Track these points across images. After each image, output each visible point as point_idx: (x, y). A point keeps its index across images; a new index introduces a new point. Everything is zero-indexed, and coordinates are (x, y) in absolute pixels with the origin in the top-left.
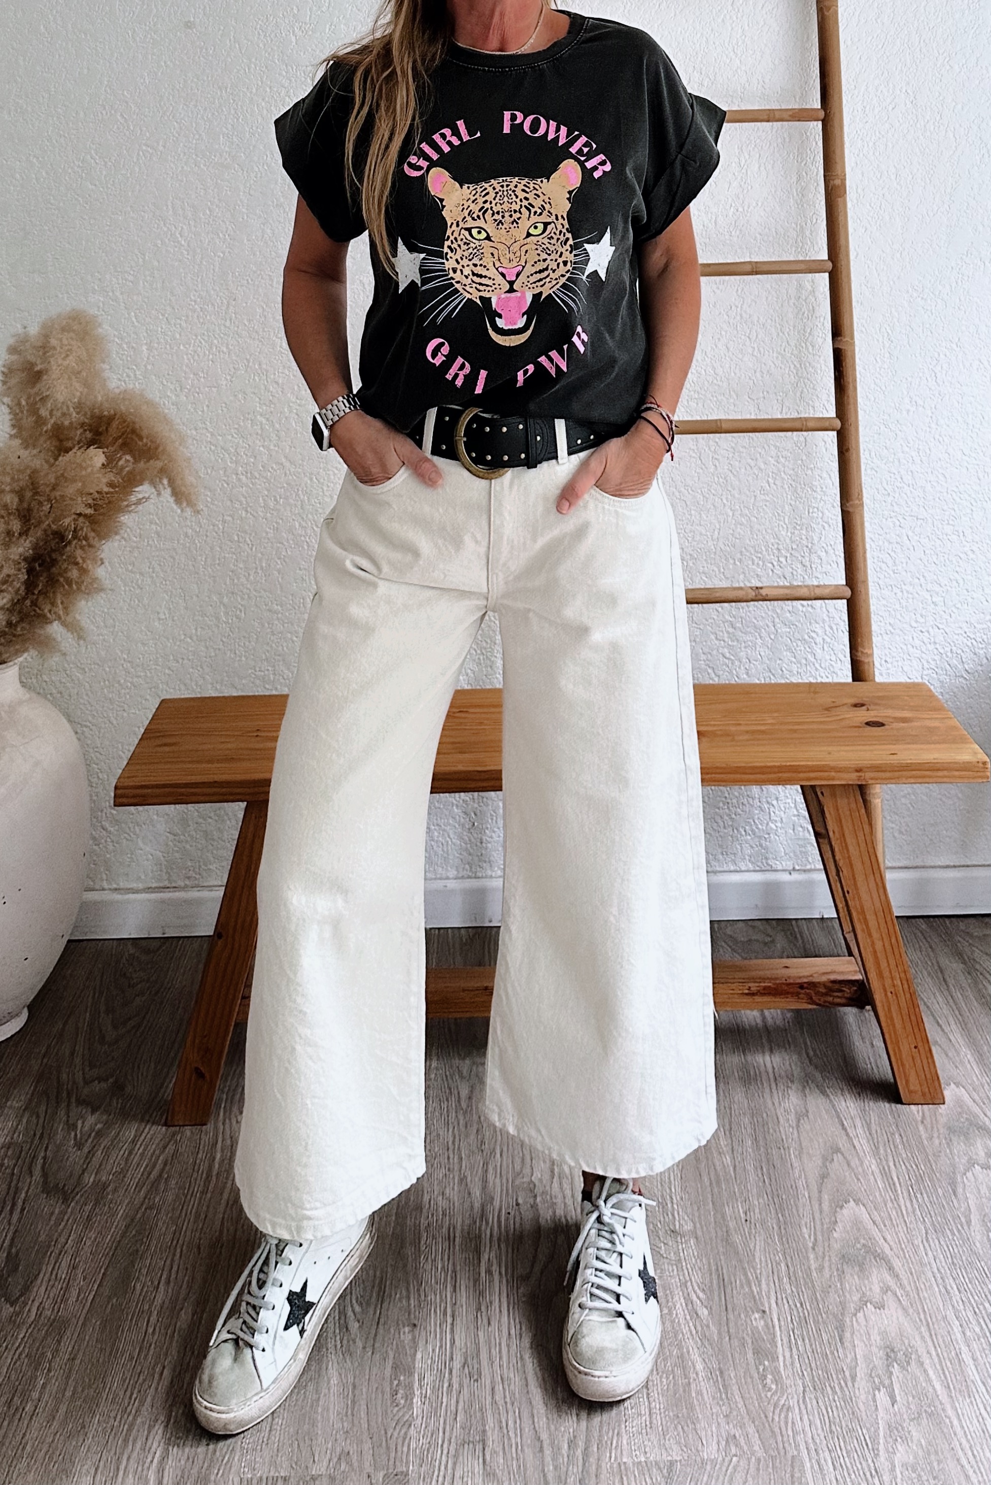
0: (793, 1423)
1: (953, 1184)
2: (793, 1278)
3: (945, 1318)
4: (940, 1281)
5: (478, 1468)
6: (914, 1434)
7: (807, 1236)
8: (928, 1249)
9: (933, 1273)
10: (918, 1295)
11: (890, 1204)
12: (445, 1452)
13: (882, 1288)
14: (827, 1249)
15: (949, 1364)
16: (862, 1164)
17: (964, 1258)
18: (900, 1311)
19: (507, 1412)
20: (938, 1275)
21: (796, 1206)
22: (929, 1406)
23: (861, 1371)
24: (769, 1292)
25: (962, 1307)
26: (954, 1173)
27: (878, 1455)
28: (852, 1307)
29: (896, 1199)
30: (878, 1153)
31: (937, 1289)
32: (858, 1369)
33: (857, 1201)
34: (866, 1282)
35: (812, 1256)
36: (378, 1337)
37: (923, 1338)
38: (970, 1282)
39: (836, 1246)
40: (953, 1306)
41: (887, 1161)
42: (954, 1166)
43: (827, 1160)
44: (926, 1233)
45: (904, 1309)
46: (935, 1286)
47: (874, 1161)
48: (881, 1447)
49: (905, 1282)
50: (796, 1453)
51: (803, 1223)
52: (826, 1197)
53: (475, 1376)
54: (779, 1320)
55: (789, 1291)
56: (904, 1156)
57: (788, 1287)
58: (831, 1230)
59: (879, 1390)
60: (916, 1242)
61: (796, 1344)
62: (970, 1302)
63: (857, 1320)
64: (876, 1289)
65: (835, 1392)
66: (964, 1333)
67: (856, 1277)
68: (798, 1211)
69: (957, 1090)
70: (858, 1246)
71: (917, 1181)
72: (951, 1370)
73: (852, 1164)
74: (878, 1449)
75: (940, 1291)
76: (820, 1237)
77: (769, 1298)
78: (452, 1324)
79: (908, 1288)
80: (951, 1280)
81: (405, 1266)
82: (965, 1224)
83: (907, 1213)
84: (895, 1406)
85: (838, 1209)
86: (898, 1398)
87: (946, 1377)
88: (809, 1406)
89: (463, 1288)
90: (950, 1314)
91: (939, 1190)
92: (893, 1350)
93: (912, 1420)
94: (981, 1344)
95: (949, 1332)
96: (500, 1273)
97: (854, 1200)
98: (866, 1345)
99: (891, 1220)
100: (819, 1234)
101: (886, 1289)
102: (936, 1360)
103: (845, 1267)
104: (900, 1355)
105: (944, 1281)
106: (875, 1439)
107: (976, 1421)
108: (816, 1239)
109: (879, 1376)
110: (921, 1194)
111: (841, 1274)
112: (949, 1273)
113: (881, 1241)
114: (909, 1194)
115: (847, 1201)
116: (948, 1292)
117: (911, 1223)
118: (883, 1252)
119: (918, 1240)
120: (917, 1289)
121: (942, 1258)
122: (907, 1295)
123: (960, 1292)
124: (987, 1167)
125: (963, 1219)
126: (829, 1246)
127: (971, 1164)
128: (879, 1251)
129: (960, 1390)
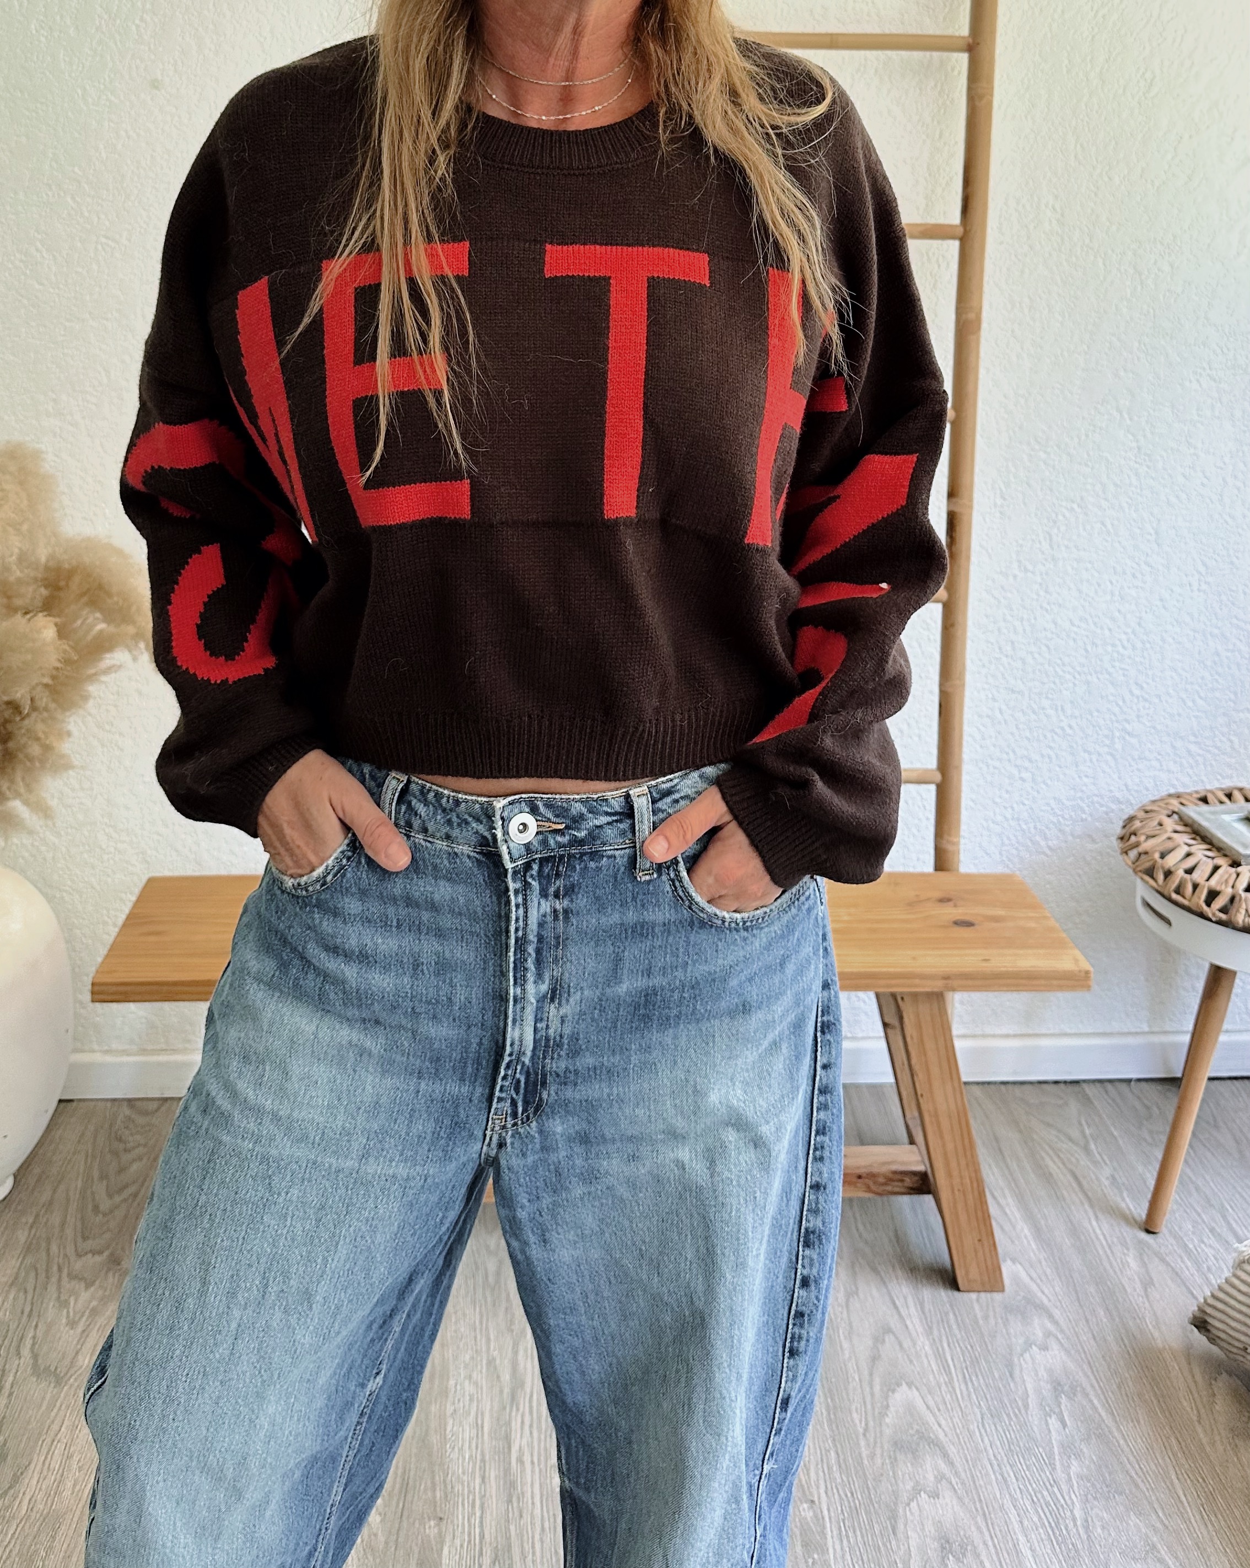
1: (1010, 1366)
2: (843, 1466)
3: (1002, 1507)
4: (996, 1467)
7: (857, 1422)
8: (984, 1434)
9: (989, 1459)
10: (974, 1482)
11: (944, 1387)
13: (936, 1477)
14: (878, 1434)
15: (1006, 1556)
16: (915, 1344)
17: (1022, 1445)
18: (955, 1502)
20: (994, 1461)
21: (846, 1389)
24: (818, 1480)
25: (1019, 1495)
26: (1011, 1354)
28: (905, 1497)
29: (951, 1380)
30: (931, 1333)
31: (993, 1477)
32: (912, 1561)
33: (910, 1385)
34: (921, 1471)
35: (862, 1443)
37: (979, 1528)
38: (1029, 1469)
39: (888, 1432)
40: (1010, 1494)
41: (941, 1341)
42: (1010, 1347)
43: (878, 1340)
44: (982, 1419)
45: (960, 1499)
46: (991, 1473)
47: (927, 1342)
49: (961, 1470)
51: (853, 1407)
52: (877, 1381)
54: (829, 1510)
55: (839, 1480)
56: (959, 1336)
57: (837, 1475)
58: (883, 1415)
60: (971, 1427)
61: (847, 1537)
62: (1028, 1490)
63: (910, 1510)
64: (930, 1476)
66: (1021, 1522)
67: (909, 1465)
68: (848, 1394)
69: (1014, 1267)
70: (911, 1432)
71: (972, 1362)
72: (1008, 1561)
73: (905, 1345)
75: (997, 1479)
76: (871, 1424)
77: (818, 1488)
79: (963, 1475)
80: (1008, 1467)
82: (1022, 1408)
83: (963, 1398)
85: (890, 1394)
90: (1008, 1504)
91: (996, 1373)
92: (948, 1542)
94: (1040, 1534)
95: (1005, 1521)
97: (907, 1384)
98: (920, 1538)
99: (945, 1404)
100: (870, 1419)
101: (941, 1477)
102: (993, 1551)
103: (898, 1454)
104: (955, 1547)
105: (1001, 1468)
108: (866, 1425)
110: (977, 1376)
111: (894, 1462)
112: (1005, 1458)
113: (936, 1427)
114: (964, 1377)
115: (899, 1385)
116: (1005, 1481)
117: (966, 1406)
118: (937, 1437)
119: (973, 1427)
120: (973, 1477)
121: (998, 1443)
122: (963, 1483)
123: (1017, 1480)
124: (1044, 1348)
125: (1020, 1403)
126: (881, 1432)
127: (1028, 1345)
128: (933, 1437)
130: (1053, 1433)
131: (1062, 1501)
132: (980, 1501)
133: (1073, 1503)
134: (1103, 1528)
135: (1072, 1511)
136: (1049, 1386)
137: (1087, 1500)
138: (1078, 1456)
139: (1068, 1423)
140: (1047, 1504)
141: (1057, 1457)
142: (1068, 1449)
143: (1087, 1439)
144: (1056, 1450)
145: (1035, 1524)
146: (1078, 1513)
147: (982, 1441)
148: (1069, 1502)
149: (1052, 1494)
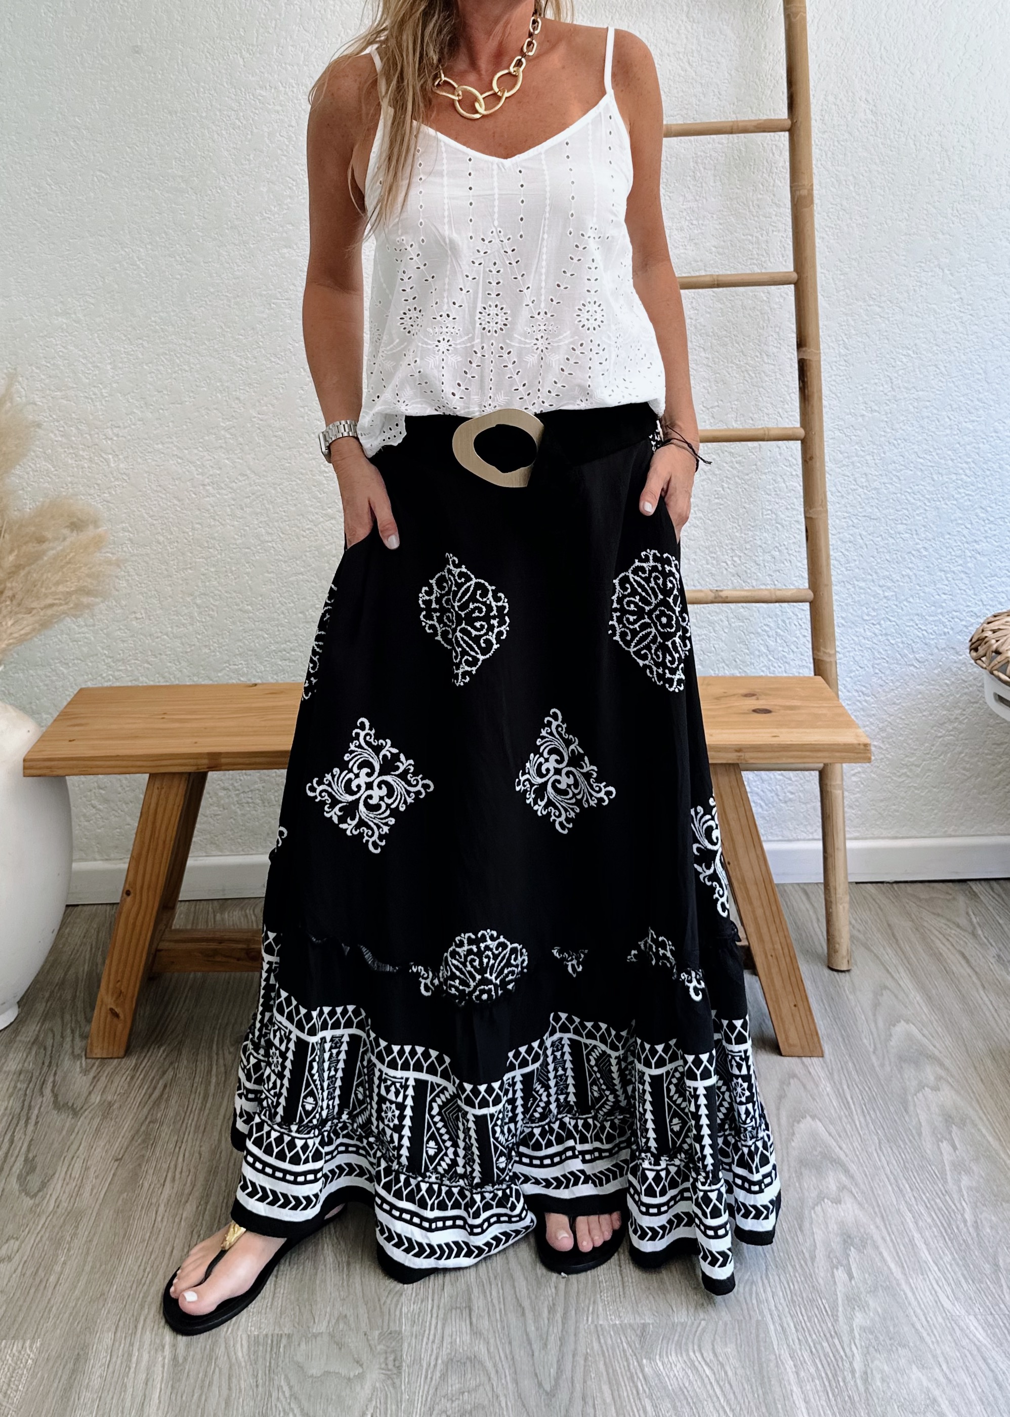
0: (757, 1294)
1: (904, 1103)
3: (898, 1211)
4: (893, 1181)
5: (465, 1327)
6: (871, 1302)
8: (883, 1155)
9: (887, 1175)
10: (873, 1192)
11: (843, 1119)
12: (435, 1315)
13: (838, 1187)
14: (785, 1155)
15: (902, 1248)
16: (817, 1087)
17: (915, 1163)
18: (856, 1206)
19: (491, 1285)
20: (890, 1177)
22: (885, 1282)
23: (820, 1254)
25: (914, 1204)
26: (904, 1094)
27: (837, 1320)
28: (811, 1203)
29: (850, 1116)
30: (833, 1078)
31: (890, 1188)
32: (817, 1251)
33: (813, 1117)
34: (823, 1183)
37: (877, 1227)
38: (922, 1183)
39: (796, 1153)
40: (906, 1202)
41: (841, 1084)
42: (904, 1088)
43: (784, 1083)
44: (880, 1143)
45: (859, 1204)
47: (828, 1085)
48: (840, 1314)
49: (860, 1183)
50: (760, 1318)
52: (784, 1114)
56: (857, 1080)
58: (791, 1140)
59: (837, 1269)
62: (921, 1199)
63: (814, 1212)
64: (833, 1187)
65: (795, 1270)
66: (916, 1223)
67: (813, 1178)
69: (907, 1026)
70: (815, 1153)
71: (870, 1101)
72: (904, 1252)
73: (808, 1087)
74: (837, 1316)
75: (893, 1189)
79: (862, 1186)
80: (903, 1180)
82: (915, 1135)
83: (861, 1127)
84: (853, 1282)
85: (796, 1124)
86: (855, 1275)
87: (899, 1258)
88: (771, 1280)
90: (903, 1208)
91: (891, 1108)
92: (849, 1237)
93: (868, 1292)
94: (933, 1232)
95: (902, 1222)
97: (811, 1116)
98: (824, 1233)
99: (846, 1132)
101: (842, 1188)
102: (891, 1245)
104: (857, 1240)
105: (896, 1181)
106: (834, 1308)
107: (928, 1293)
109: (836, 1257)
110: (873, 1110)
111: (800, 1176)
112: (901, 1174)
113: (837, 1149)
114: (863, 1112)
115: (804, 1117)
116: (901, 1191)
117: (864, 1134)
118: (839, 1158)
119: (872, 1149)
120: (871, 1188)
121: (894, 1162)
122: (863, 1193)
123: (911, 1190)
124: (936, 1089)
125: (914, 1132)
126: (788, 1153)
127: (921, 1087)
128: (835, 1157)
129: (913, 1269)
130: (945, 1154)
131: (952, 1206)
132: (879, 1206)
133: (964, 1209)
134: (991, 1228)
135: (962, 1215)
136: (940, 1119)
137: (976, 1206)
138: (969, 1172)
139: (958, 1146)
140: (940, 1209)
141: (948, 1173)
142: (959, 1167)
143: (976, 1160)
144: (947, 1168)
145: (927, 1224)
146: (967, 1215)
147: (880, 1160)
148: (958, 1206)
149: (947, 1201)
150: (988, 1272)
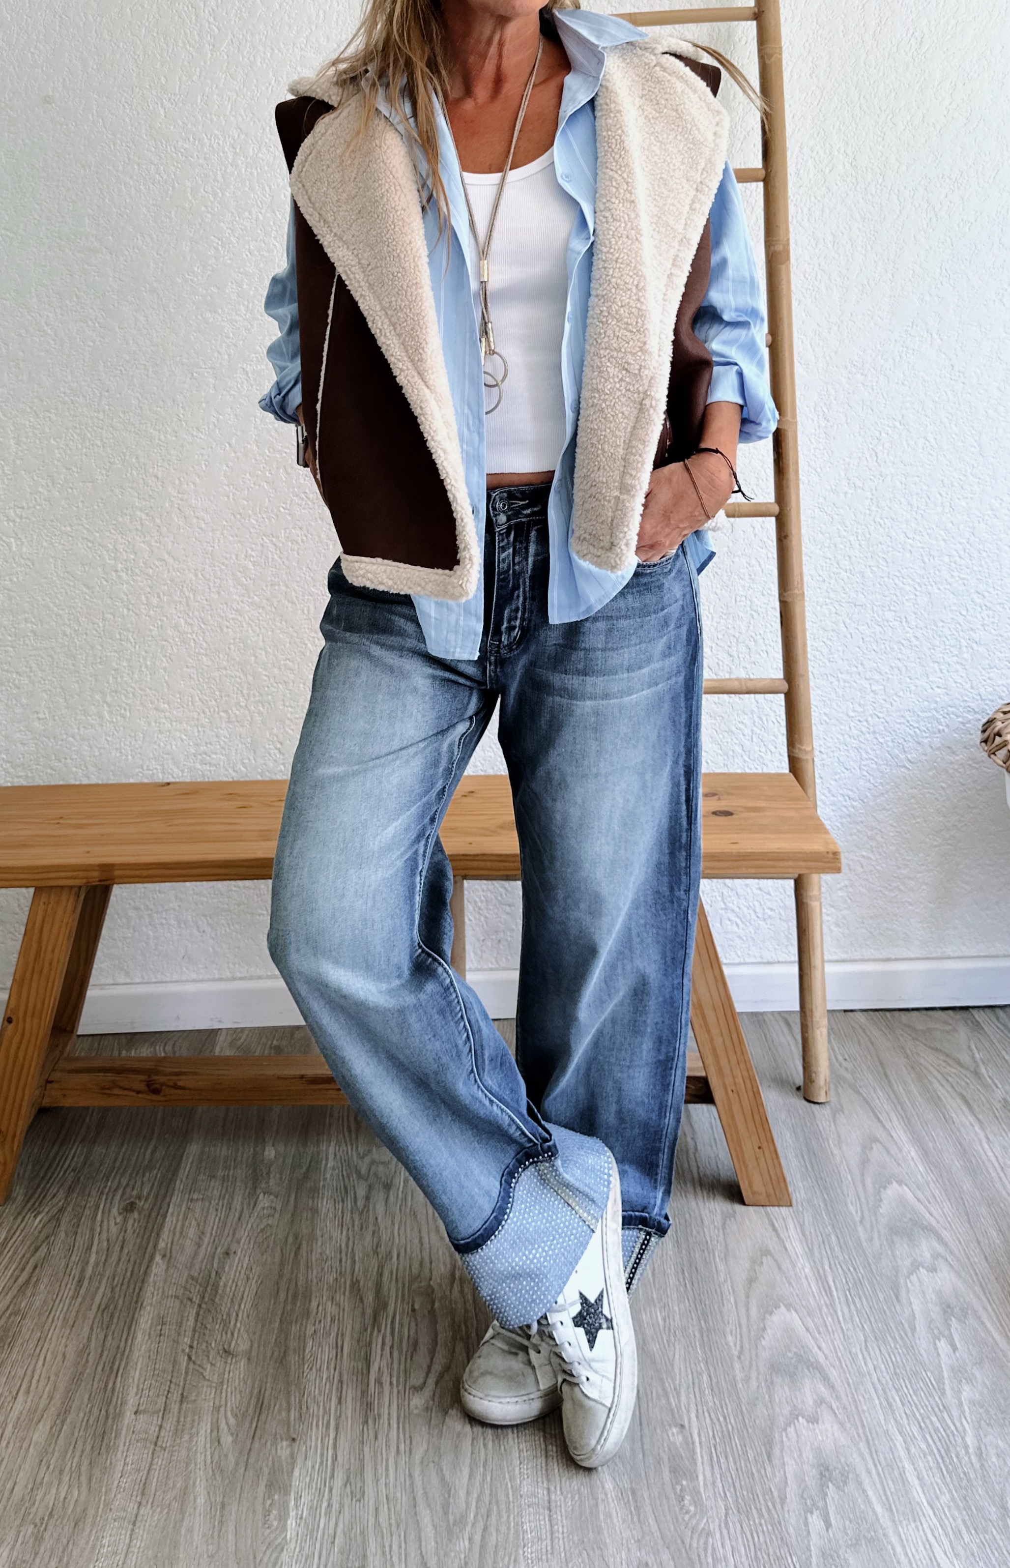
0: (714, 1548)
1: (895, 1288)
2: (716, 1389)
3: (888, 1433)
4: (880, 1392)
6: (852, 1562)
7: (732, 1344)
8: (868, 1358)
9: (873, 1385)
10: (856, 1407)
11: (822, 1312)
13: (815, 1402)
14: (754, 1357)
15: (891, 1484)
16: (793, 1266)
17: (908, 1368)
18: (836, 1427)
20: (879, 1387)
21: (721, 1312)
22: (870, 1531)
23: (792, 1493)
24: (689, 1404)
25: (906, 1422)
26: (896, 1276)
28: (781, 1421)
29: (832, 1304)
30: (813, 1257)
31: (877, 1402)
32: (789, 1490)
33: (789, 1307)
34: (799, 1394)
35: (737, 1366)
36: (252, 1453)
37: (861, 1454)
38: (914, 1396)
39: (765, 1355)
40: (896, 1420)
41: (822, 1264)
42: (896, 1269)
43: (755, 1263)
44: (866, 1341)
45: (842, 1424)
46: (876, 1398)
47: (807, 1264)
49: (842, 1393)
51: (728, 1330)
52: (753, 1303)
53: (359, 1496)
54: (699, 1434)
55: (711, 1404)
56: (841, 1258)
57: (712, 1397)
58: (760, 1337)
59: (812, 1513)
60: (854, 1350)
61: (719, 1461)
62: (915, 1416)
63: (787, 1435)
64: (810, 1400)
65: (761, 1515)
66: (908, 1450)
67: (786, 1388)
68: (722, 1317)
70: (789, 1355)
71: (855, 1285)
72: (894, 1487)
73: (783, 1267)
75: (881, 1404)
76: (747, 1346)
77: (689, 1412)
78: (335, 1439)
79: (845, 1401)
80: (894, 1392)
81: (287, 1375)
82: (909, 1332)
83: (845, 1321)
84: (830, 1531)
85: (767, 1316)
86: (833, 1522)
87: (887, 1498)
88: (732, 1529)
89: (349, 1399)
90: (893, 1430)
91: (880, 1295)
92: (828, 1469)
93: (849, 1546)
94: (928, 1462)
95: (891, 1449)
96: (391, 1383)
97: (785, 1306)
98: (797, 1463)
99: (827, 1327)
100: (746, 1341)
101: (820, 1402)
102: (876, 1479)
103: (774, 1378)
104: (837, 1474)
105: (885, 1393)
107: (922, 1547)
108: (742, 1347)
109: (812, 1497)
110: (860, 1299)
111: (770, 1384)
112: (891, 1383)
113: (816, 1350)
114: (847, 1300)
115: (777, 1307)
116: (890, 1405)
117: (848, 1330)
118: (818, 1361)
119: (857, 1351)
120: (855, 1401)
121: (883, 1366)
122: (844, 1408)
123: (903, 1404)
124: (932, 1269)
125: (906, 1326)
126: (757, 1355)
127: (915, 1266)
128: (812, 1360)
129: (904, 1514)
130: (943, 1357)
131: (953, 1428)
132: (863, 1426)
133: (965, 1430)
134: (998, 1456)
135: (963, 1439)
136: (937, 1309)
137: (980, 1427)
138: (970, 1381)
139: (959, 1346)
140: (936, 1431)
141: (946, 1382)
142: (959, 1373)
143: (979, 1363)
144: (946, 1375)
145: (922, 1451)
146: (970, 1440)
147: (865, 1364)
148: (961, 1429)
149: (942, 1420)
150: (994, 1517)
